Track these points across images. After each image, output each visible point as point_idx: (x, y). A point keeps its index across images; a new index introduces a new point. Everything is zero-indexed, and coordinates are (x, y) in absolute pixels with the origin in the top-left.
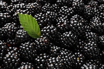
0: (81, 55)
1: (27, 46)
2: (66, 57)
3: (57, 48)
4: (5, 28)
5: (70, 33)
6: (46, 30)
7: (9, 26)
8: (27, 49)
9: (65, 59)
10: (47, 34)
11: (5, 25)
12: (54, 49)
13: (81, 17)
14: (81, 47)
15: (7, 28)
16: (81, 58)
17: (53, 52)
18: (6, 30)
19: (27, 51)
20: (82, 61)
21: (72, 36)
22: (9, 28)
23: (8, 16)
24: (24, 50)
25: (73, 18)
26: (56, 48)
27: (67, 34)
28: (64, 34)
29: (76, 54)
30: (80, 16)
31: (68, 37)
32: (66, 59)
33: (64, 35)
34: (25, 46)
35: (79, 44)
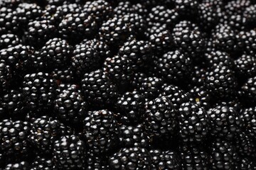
0: (202, 93)
1: (98, 75)
2: (176, 94)
3: (157, 80)
4: (49, 47)
5: (177, 52)
6: (131, 46)
7: (56, 43)
8: (99, 80)
9: (173, 100)
10: (133, 54)
11: (48, 43)
12: (150, 82)
13: (194, 25)
14: (200, 80)
15: (53, 46)
16: (204, 98)
17: (150, 88)
18: (51, 51)
19: (99, 86)
20: (205, 103)
21: (181, 57)
22: (57, 47)
23: (50, 27)
24: (92, 85)
25: (179, 27)
26: (154, 80)
27: (172, 55)
28: (166, 55)
29: (192, 91)
30: (192, 23)
31: (174, 61)
32: (176, 99)
33: (166, 58)
34: (93, 77)
35: (195, 75)
